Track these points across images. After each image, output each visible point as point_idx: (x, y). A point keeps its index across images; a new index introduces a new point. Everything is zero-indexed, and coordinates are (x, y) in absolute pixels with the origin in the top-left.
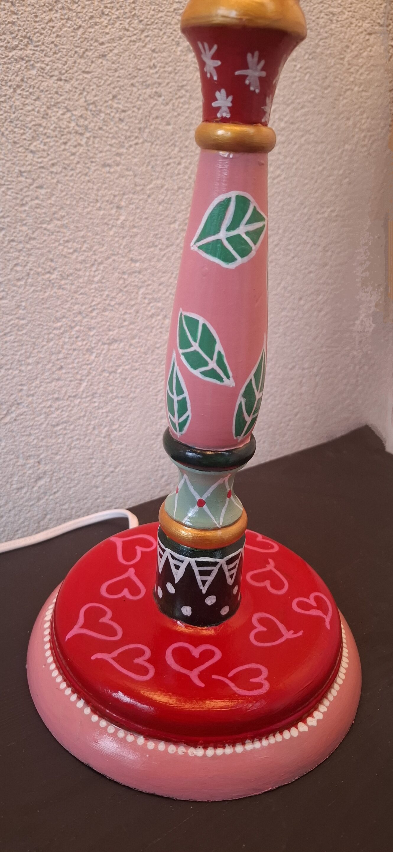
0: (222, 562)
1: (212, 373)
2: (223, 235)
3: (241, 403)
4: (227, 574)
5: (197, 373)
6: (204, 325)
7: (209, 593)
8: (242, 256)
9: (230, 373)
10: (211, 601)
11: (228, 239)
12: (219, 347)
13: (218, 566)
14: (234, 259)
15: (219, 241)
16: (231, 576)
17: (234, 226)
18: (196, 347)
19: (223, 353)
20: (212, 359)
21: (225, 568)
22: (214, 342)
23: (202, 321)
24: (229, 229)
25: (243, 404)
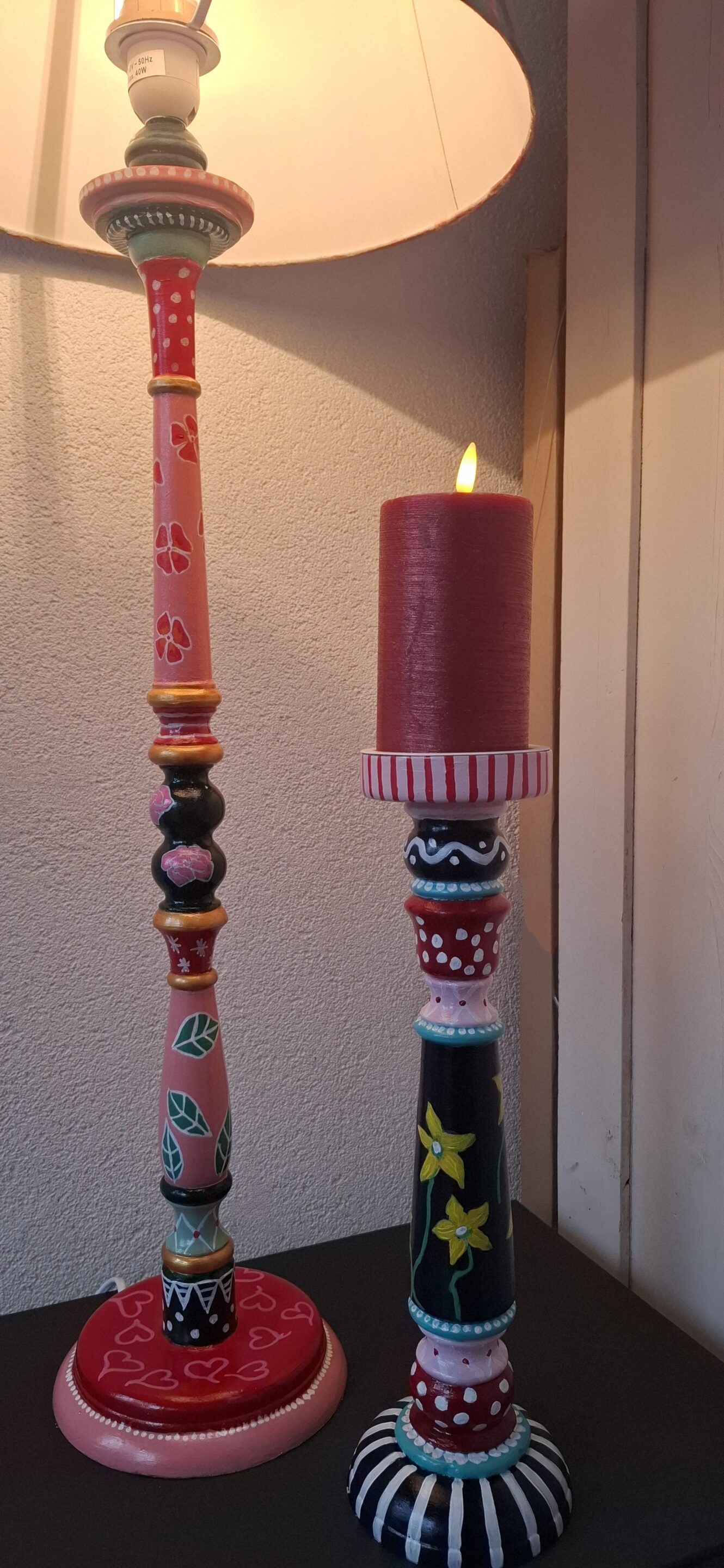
0: (218, 1281)
1: (196, 1130)
2: (193, 1039)
3: (218, 1148)
4: (224, 1293)
5: (185, 1132)
6: (187, 1098)
7: (211, 1313)
8: (207, 1050)
9: (209, 1128)
10: (213, 1320)
11: (197, 1041)
12: (198, 1111)
13: (216, 1286)
14: (202, 1053)
15: (191, 1043)
16: (227, 1294)
17: (200, 1032)
18: (182, 1113)
19: (202, 1114)
20: (194, 1120)
21: (222, 1287)
22: (195, 1108)
23: (184, 1095)
24: (196, 1035)
25: (220, 1148)
